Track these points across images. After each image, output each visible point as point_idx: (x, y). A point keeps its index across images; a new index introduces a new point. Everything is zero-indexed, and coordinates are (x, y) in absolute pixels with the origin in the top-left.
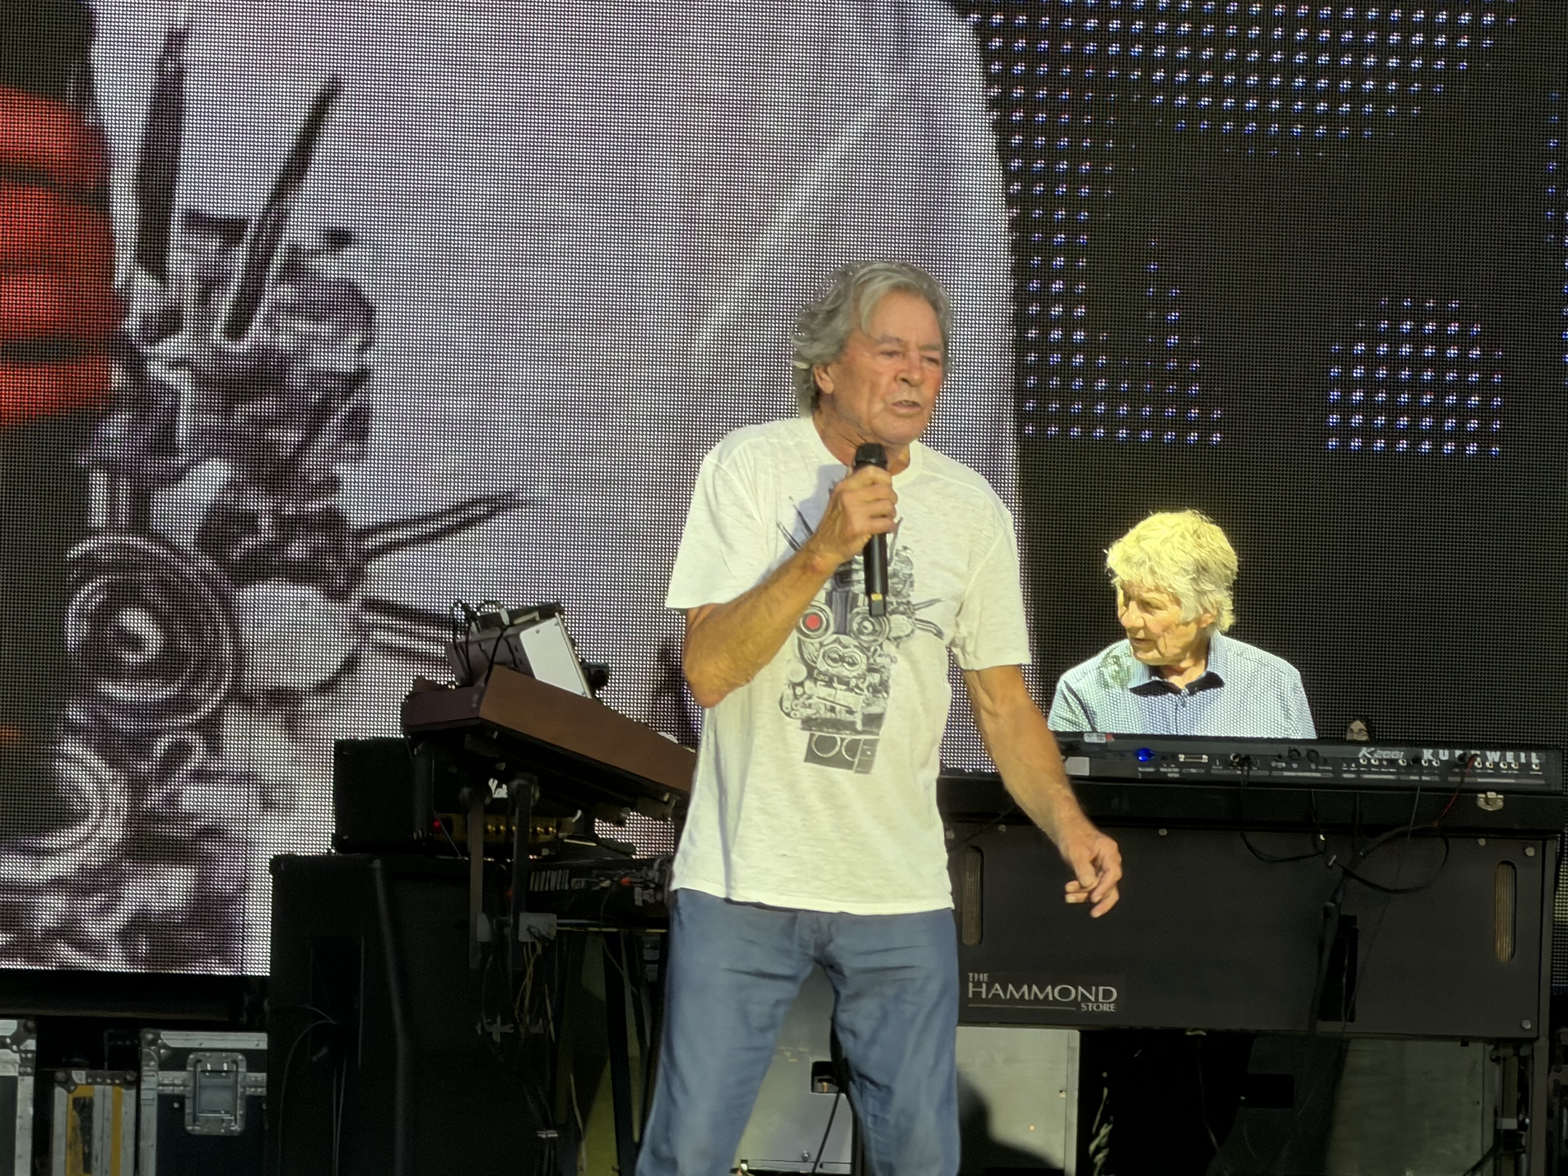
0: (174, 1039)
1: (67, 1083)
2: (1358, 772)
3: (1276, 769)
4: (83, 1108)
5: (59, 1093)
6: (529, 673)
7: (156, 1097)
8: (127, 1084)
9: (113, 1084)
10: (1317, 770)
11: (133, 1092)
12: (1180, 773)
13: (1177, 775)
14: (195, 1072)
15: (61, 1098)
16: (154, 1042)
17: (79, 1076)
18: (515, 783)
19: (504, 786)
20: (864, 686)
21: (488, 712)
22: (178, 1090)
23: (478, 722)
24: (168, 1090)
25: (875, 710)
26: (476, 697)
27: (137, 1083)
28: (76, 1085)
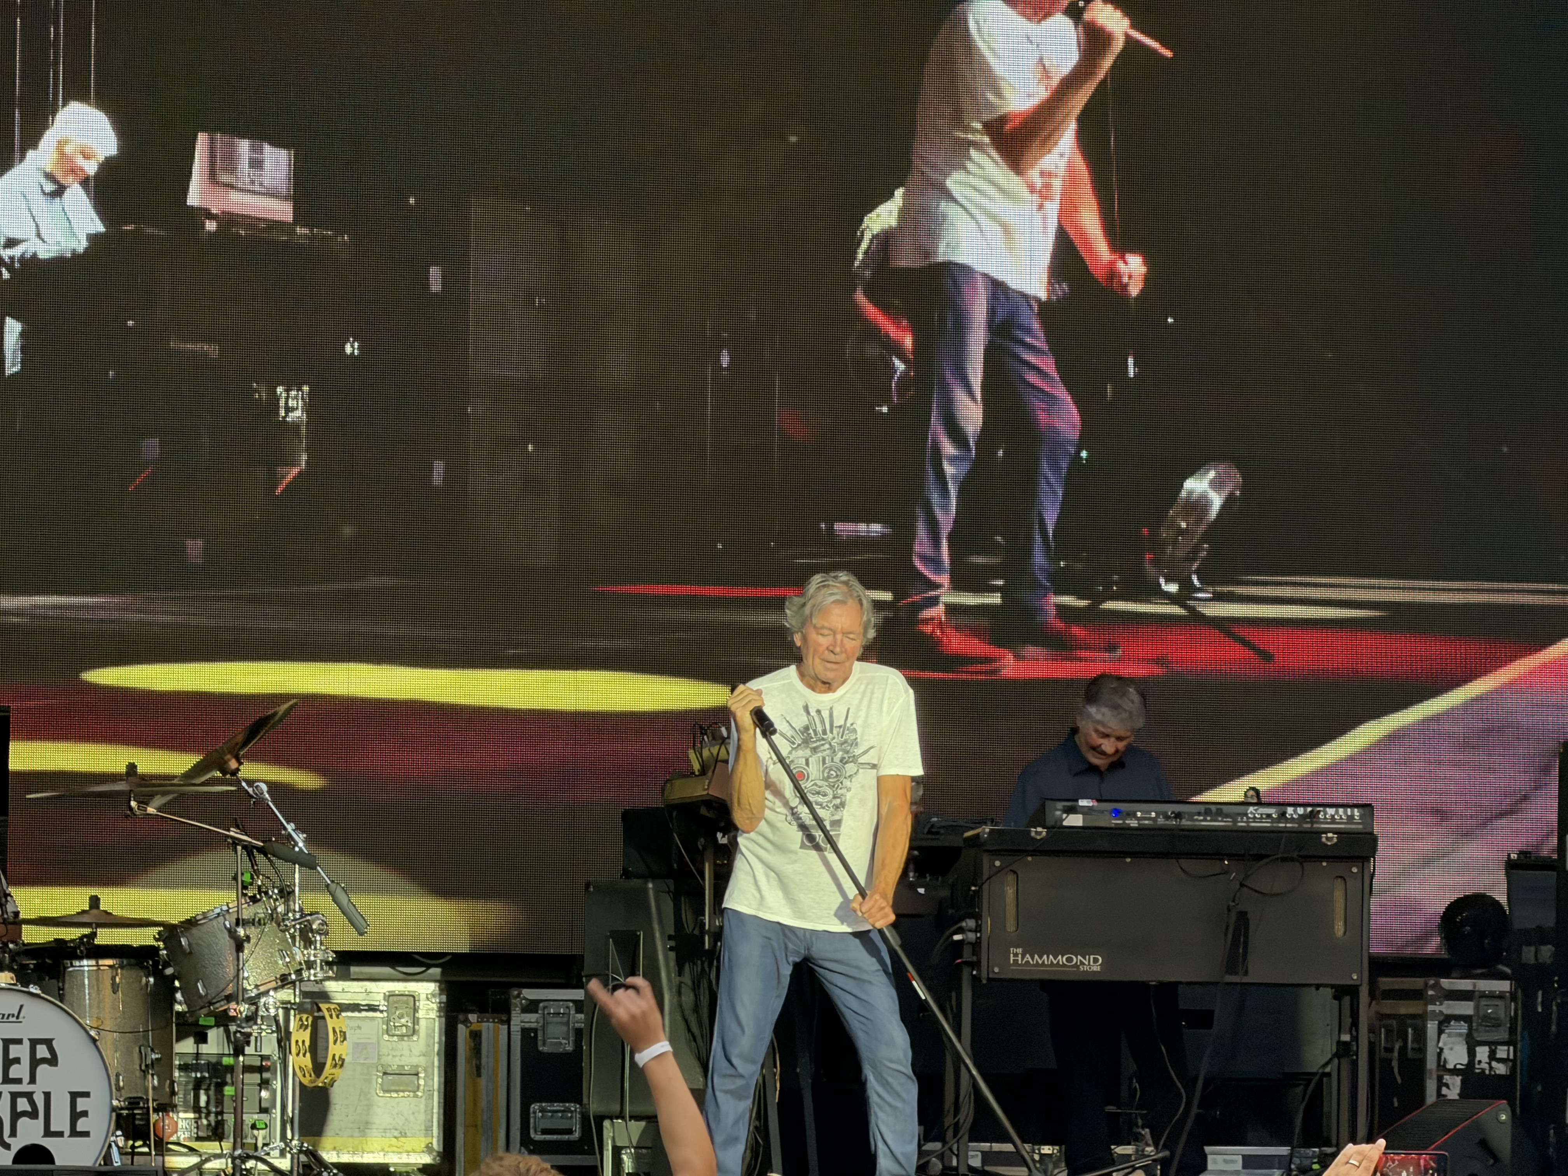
0: (530, 994)
1: (466, 1022)
2: (1247, 822)
3: (1197, 820)
4: (476, 1036)
5: (461, 1028)
7: (520, 1030)
8: (502, 1022)
9: (494, 1022)
10: (1222, 821)
11: (506, 1027)
12: (1138, 823)
13: (1137, 825)
14: (544, 1014)
15: (462, 1031)
16: (518, 996)
17: (473, 1017)
20: (830, 806)
22: (533, 1025)
23: (708, 798)
24: (527, 1025)
25: (836, 818)
27: (508, 1022)
28: (471, 1023)
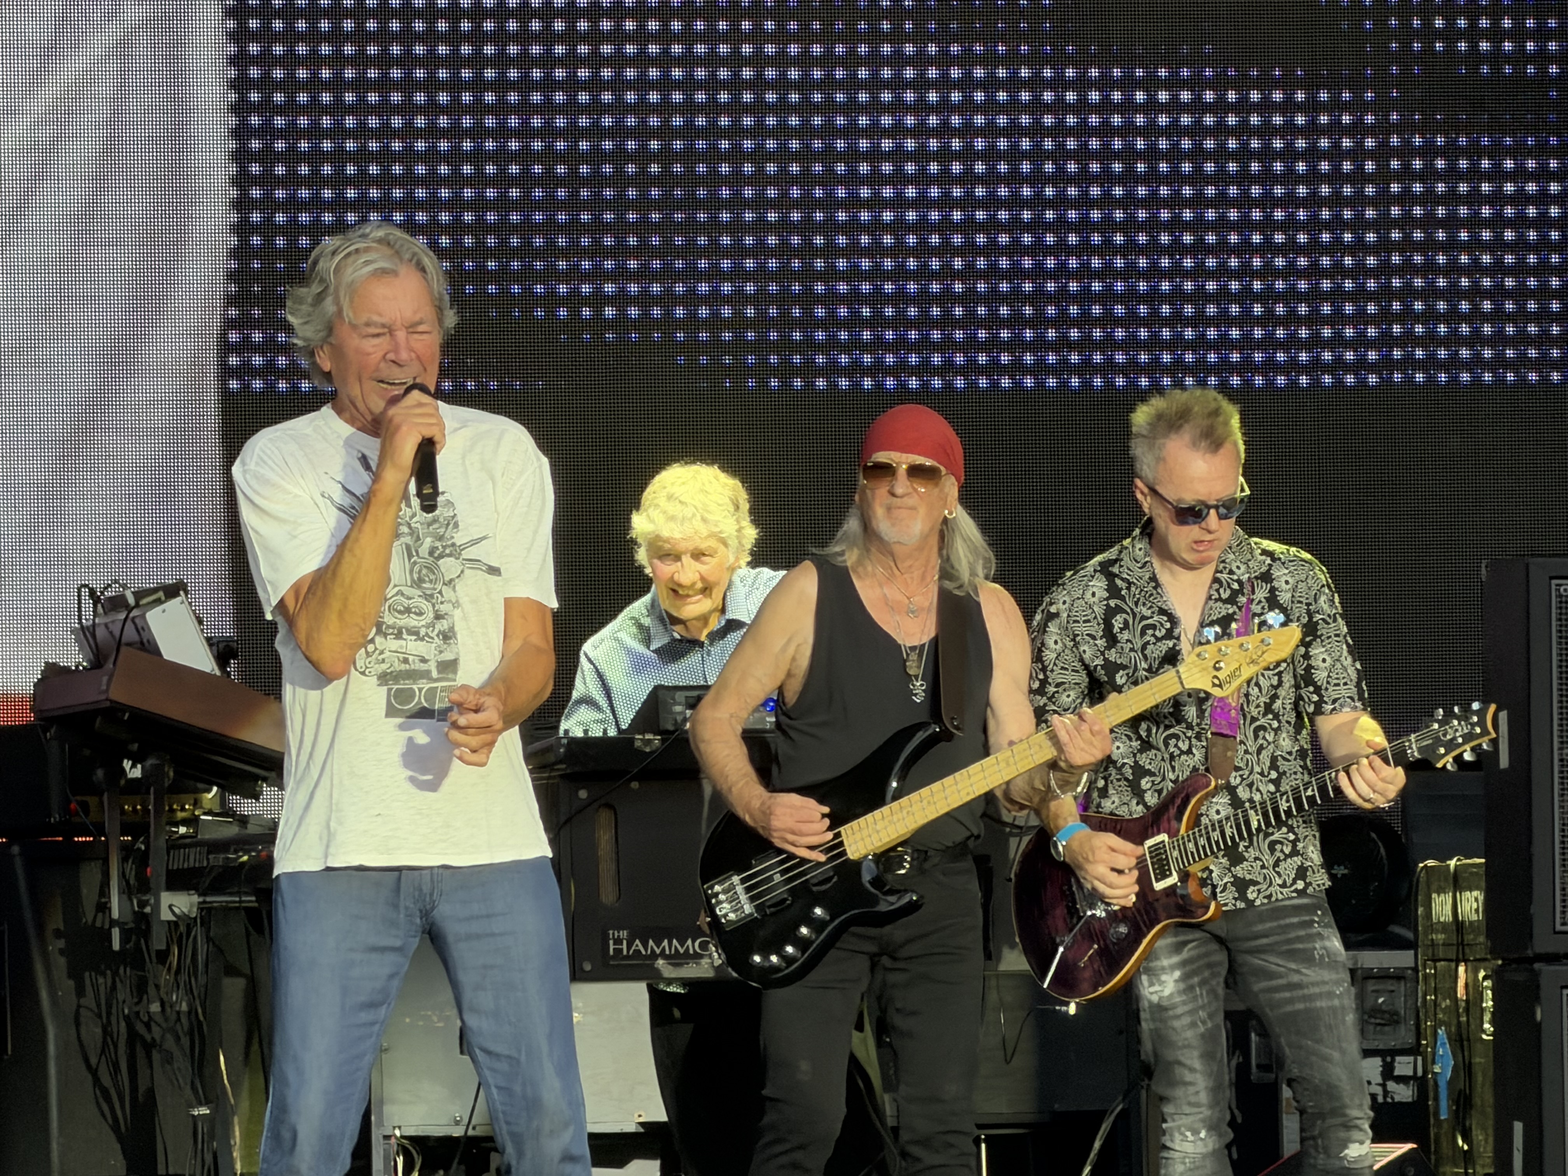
6: (158, 653)
18: (150, 762)
19: (139, 766)
20: (433, 634)
21: (120, 694)
23: (108, 704)
25: (447, 657)
26: (105, 679)
